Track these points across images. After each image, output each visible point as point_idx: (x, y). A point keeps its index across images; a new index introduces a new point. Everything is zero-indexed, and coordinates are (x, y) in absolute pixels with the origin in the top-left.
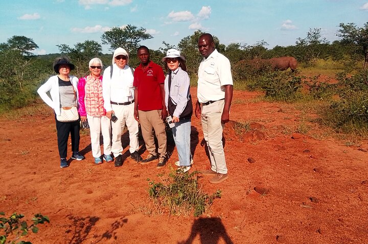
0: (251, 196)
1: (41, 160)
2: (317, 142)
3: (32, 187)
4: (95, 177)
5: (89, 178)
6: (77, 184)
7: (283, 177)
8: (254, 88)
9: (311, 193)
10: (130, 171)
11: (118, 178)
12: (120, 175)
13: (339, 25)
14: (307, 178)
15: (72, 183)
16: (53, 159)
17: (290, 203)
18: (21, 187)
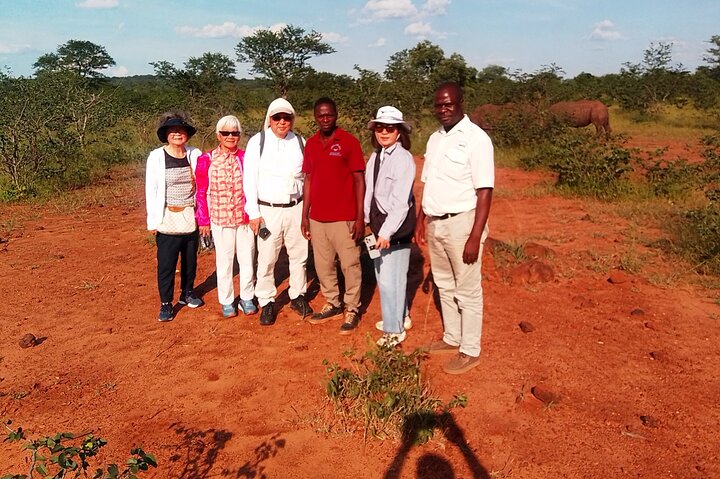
0: (525, 406)
1: (121, 302)
2: (659, 292)
3: (106, 359)
4: (222, 346)
5: (211, 347)
6: (190, 358)
7: (589, 368)
8: (533, 165)
9: (645, 405)
10: (290, 337)
11: (270, 350)
12: (270, 344)
13: (710, 38)
14: (638, 372)
15: (182, 356)
16: (143, 303)
17: (602, 426)
18: (86, 358)
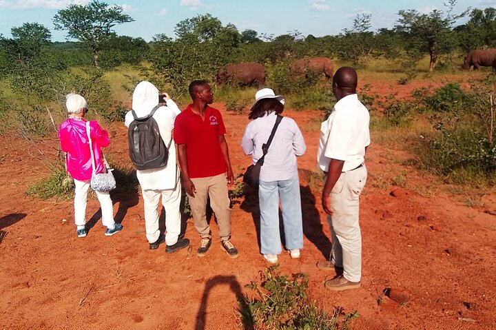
0: (386, 307)
1: (25, 256)
2: (427, 200)
3: (35, 314)
4: (134, 287)
5: (124, 290)
6: (109, 303)
7: (413, 269)
9: (463, 294)
10: (186, 271)
11: (175, 286)
12: (172, 281)
14: (444, 267)
15: (102, 302)
16: (46, 254)
17: (443, 315)
18: (15, 315)
